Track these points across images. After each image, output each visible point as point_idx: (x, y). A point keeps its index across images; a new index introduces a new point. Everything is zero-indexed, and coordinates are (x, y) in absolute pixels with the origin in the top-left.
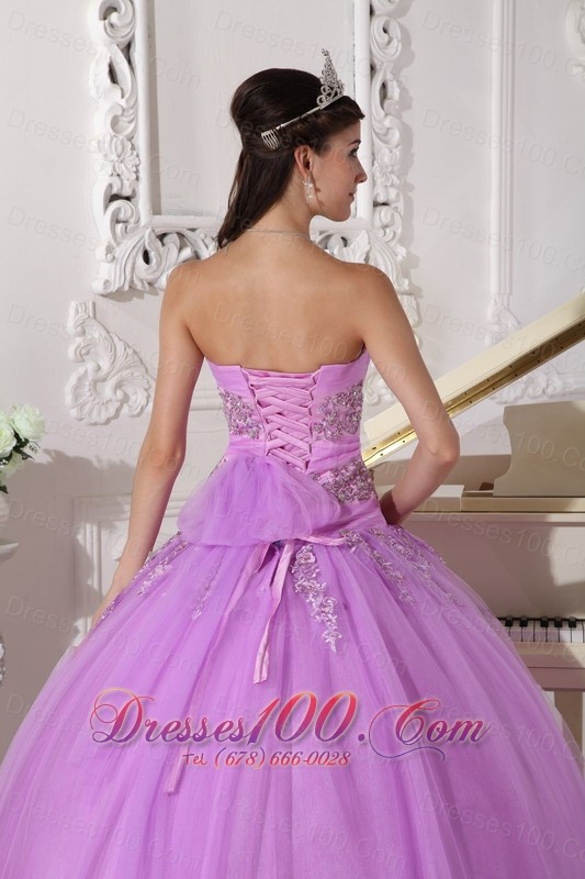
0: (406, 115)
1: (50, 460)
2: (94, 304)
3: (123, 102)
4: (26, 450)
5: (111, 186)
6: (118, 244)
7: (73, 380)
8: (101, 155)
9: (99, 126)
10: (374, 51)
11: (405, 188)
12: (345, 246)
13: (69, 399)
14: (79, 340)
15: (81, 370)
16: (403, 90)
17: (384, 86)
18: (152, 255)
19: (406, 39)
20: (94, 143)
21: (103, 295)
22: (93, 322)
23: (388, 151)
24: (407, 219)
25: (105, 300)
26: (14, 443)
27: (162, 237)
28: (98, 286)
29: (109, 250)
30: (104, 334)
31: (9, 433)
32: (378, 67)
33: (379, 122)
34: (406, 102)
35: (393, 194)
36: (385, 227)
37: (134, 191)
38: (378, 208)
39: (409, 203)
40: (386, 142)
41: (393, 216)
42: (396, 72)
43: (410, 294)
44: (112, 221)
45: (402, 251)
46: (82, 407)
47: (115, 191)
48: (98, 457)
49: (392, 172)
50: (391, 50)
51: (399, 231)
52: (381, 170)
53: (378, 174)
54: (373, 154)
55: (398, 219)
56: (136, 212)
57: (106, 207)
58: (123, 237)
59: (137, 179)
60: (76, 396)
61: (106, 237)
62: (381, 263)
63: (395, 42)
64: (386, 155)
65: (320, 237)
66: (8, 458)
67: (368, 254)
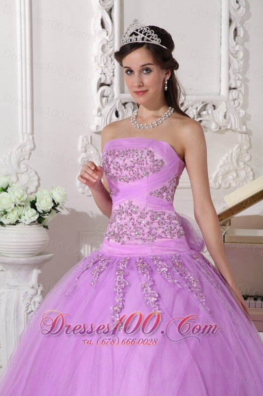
0: (246, 44)
1: (68, 213)
2: (91, 137)
3: (107, 38)
4: (58, 208)
5: (100, 79)
6: (103, 107)
8: (96, 64)
9: (95, 49)
10: (231, 12)
11: (245, 81)
12: (214, 109)
13: (78, 183)
14: (83, 155)
16: (245, 32)
17: (236, 30)
18: (120, 113)
19: (247, 6)
20: (93, 59)
21: (95, 133)
22: (91, 145)
23: (237, 62)
24: (246, 96)
25: (96, 135)
26: (52, 205)
27: (125, 104)
28: (93, 128)
29: (99, 110)
30: (96, 151)
31: (50, 200)
32: (233, 20)
33: (233, 48)
34: (246, 38)
35: (239, 83)
36: (234, 100)
37: (112, 82)
38: (232, 91)
39: (246, 88)
40: (236, 58)
41: (238, 95)
42: (242, 22)
43: (246, 134)
44: (101, 96)
45: (242, 112)
46: (84, 187)
47: (102, 81)
48: (91, 212)
49: (239, 73)
50: (240, 12)
51: (241, 102)
52: (234, 71)
53: (231, 74)
54: (230, 64)
55: (241, 95)
56: (112, 92)
57: (98, 89)
58: (106, 104)
59: (113, 75)
61: (98, 104)
62: (232, 118)
63: (242, 8)
64: (236, 64)
65: (202, 105)
66: (49, 212)
67: (226, 113)
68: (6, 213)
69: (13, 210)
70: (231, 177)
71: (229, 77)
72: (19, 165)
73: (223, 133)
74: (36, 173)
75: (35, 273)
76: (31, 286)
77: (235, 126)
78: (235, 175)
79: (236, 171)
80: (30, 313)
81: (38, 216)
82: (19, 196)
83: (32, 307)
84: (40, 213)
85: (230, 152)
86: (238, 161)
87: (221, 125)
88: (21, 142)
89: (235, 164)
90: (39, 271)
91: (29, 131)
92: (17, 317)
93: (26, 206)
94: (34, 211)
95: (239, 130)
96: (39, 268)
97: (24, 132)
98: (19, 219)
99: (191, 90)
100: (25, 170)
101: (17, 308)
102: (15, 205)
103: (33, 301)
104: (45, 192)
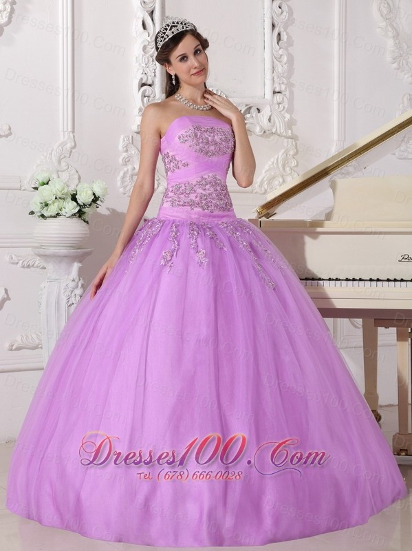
0: (291, 49)
2: (132, 137)
3: (149, 39)
4: (98, 202)
5: (142, 79)
7: (121, 174)
8: (137, 64)
9: (137, 50)
10: (275, 18)
11: (290, 85)
12: (259, 113)
13: (119, 183)
14: (125, 154)
15: (125, 169)
16: (289, 37)
17: (279, 34)
19: (291, 12)
20: (134, 59)
21: (137, 133)
22: (132, 146)
23: (281, 66)
24: (291, 100)
25: (138, 135)
26: (93, 197)
28: (134, 128)
29: (141, 110)
31: (90, 193)
32: (276, 25)
33: (277, 52)
34: (290, 43)
35: (283, 87)
36: (279, 104)
37: (153, 82)
38: (276, 94)
39: (292, 93)
40: (280, 62)
41: (283, 99)
42: (286, 28)
43: (292, 139)
44: (142, 96)
45: (287, 116)
46: (125, 187)
47: (144, 82)
49: (283, 76)
50: (283, 17)
51: (286, 106)
52: (278, 75)
53: (276, 77)
54: (273, 68)
55: (286, 100)
56: (153, 92)
57: (139, 90)
60: (123, 182)
61: (139, 104)
62: (277, 121)
63: (285, 13)
64: (279, 68)
65: (246, 108)
66: (90, 205)
67: (270, 117)
68: (47, 205)
69: (53, 202)
70: (277, 183)
71: (274, 81)
72: (60, 163)
73: (268, 137)
74: (77, 172)
75: (76, 266)
76: (72, 278)
77: (280, 130)
78: (281, 180)
79: (282, 176)
80: (70, 305)
81: (78, 208)
82: (60, 190)
83: (73, 300)
84: (80, 206)
85: (276, 157)
86: (284, 166)
87: (266, 128)
88: (62, 139)
89: (281, 169)
90: (80, 265)
91: (70, 129)
92: (58, 309)
93: (67, 198)
94: (75, 204)
95: (284, 134)
96: (80, 262)
97: (65, 130)
98: (60, 212)
99: (234, 92)
100: (65, 168)
101: (58, 300)
102: (56, 198)
103: (73, 295)
104: (86, 185)
